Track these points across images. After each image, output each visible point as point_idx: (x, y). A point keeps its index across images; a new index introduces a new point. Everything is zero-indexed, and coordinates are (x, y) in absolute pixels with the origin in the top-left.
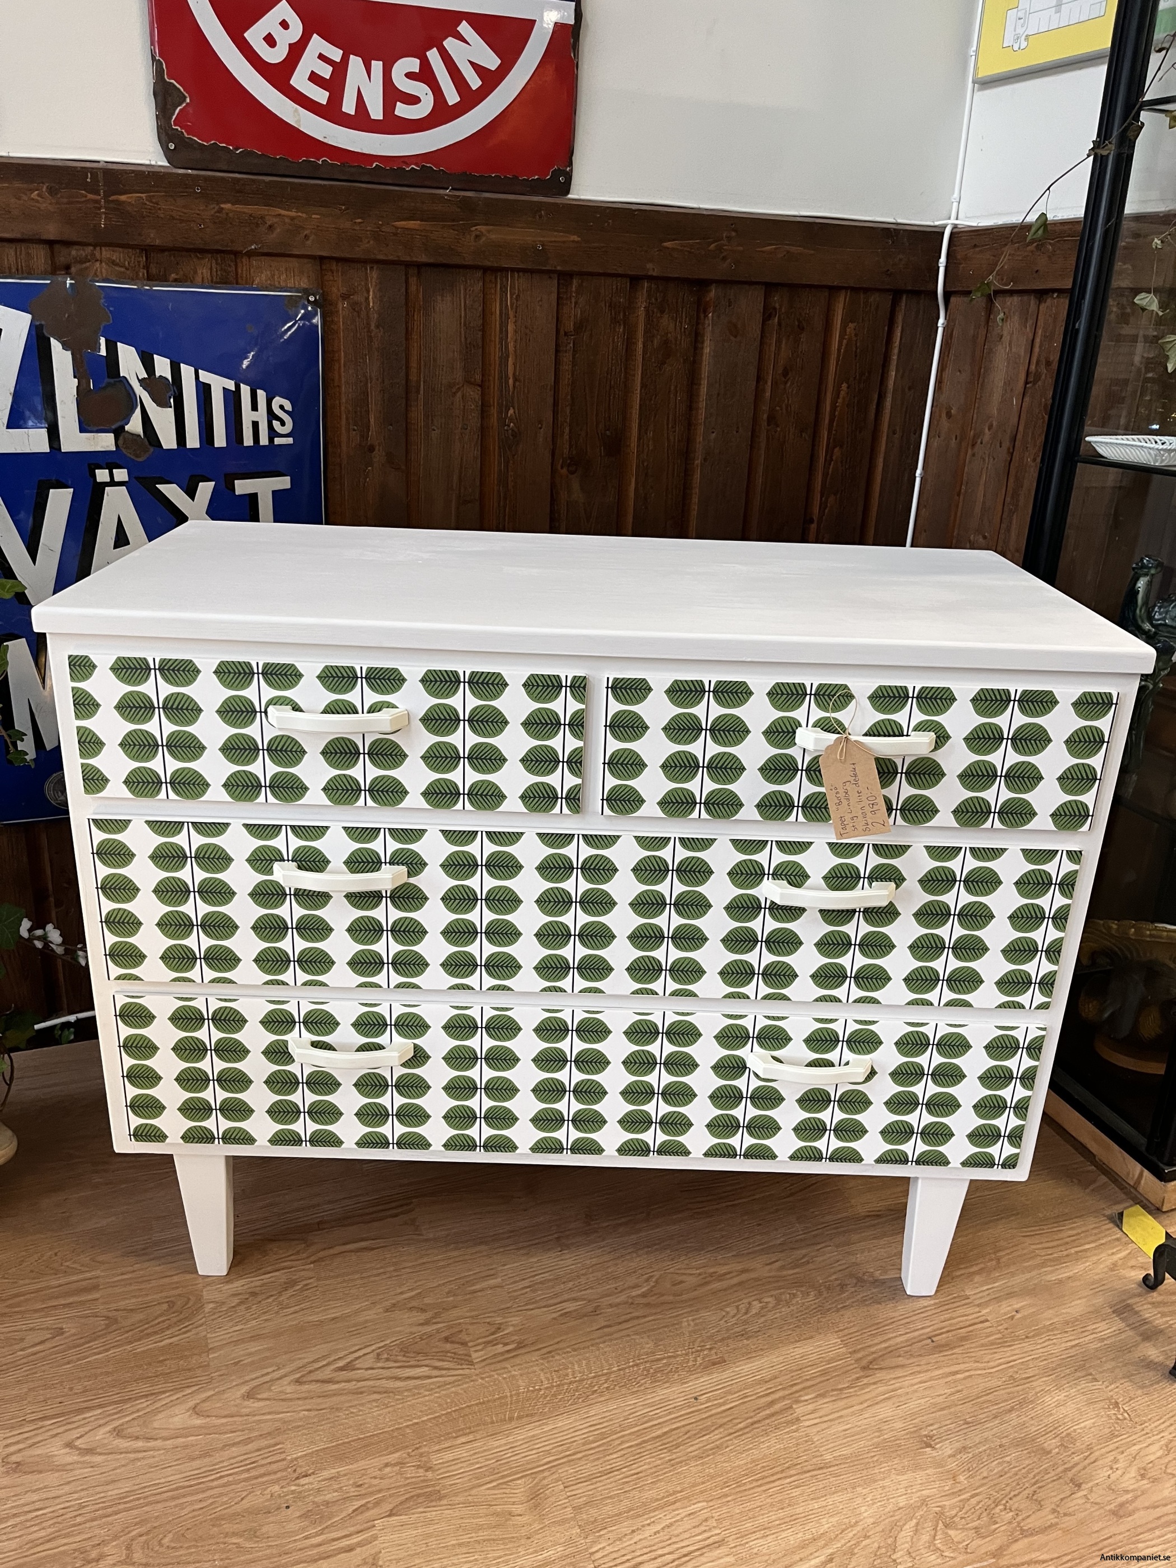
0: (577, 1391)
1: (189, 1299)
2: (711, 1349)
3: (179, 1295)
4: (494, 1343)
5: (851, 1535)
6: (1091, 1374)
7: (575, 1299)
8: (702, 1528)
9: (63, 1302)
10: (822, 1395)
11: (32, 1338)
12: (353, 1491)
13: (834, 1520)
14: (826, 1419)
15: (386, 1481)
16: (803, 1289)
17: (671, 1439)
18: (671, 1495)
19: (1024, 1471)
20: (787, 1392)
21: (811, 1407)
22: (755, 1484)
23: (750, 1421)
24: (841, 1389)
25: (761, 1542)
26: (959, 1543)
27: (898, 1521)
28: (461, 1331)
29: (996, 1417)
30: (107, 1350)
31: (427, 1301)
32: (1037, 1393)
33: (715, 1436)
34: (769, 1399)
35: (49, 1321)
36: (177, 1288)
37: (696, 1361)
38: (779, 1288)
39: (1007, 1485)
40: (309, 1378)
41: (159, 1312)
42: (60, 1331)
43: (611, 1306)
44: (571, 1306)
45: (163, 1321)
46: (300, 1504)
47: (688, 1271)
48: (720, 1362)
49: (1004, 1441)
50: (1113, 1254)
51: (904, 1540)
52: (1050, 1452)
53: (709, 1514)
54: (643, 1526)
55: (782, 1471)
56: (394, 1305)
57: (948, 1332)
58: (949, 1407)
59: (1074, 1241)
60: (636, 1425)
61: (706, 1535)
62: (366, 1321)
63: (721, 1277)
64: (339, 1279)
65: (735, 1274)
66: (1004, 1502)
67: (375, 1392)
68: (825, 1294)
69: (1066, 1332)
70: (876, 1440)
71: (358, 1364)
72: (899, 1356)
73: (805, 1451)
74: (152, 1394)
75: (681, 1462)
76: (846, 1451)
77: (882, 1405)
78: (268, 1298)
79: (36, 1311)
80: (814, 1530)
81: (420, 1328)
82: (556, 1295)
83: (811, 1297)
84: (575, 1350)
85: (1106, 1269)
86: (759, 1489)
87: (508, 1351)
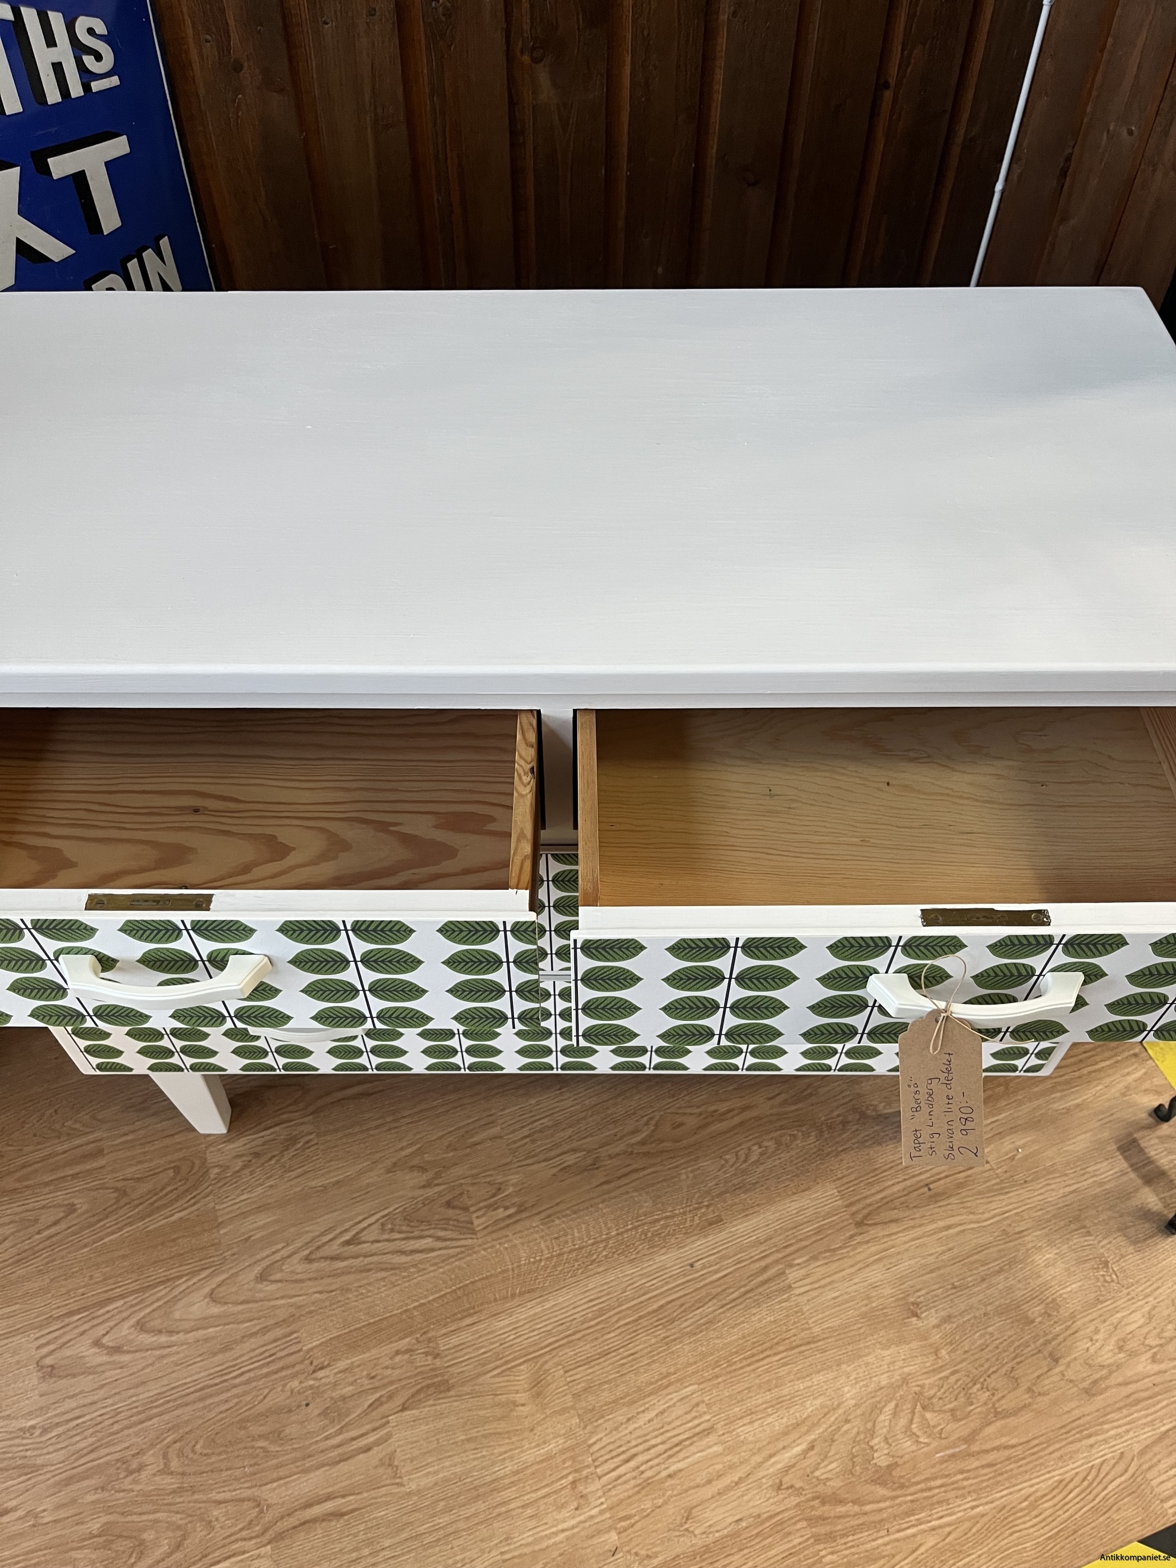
0: (576, 1260)
1: (193, 1163)
2: (708, 1206)
3: (184, 1159)
4: (493, 1207)
5: (832, 1419)
6: (1084, 1227)
7: (575, 1150)
8: (693, 1414)
9: (71, 1172)
10: (815, 1258)
11: (48, 1217)
12: (367, 1384)
13: (818, 1402)
14: (816, 1285)
15: (397, 1372)
16: (804, 1129)
17: (666, 1314)
18: (665, 1377)
19: (1005, 1343)
20: (780, 1255)
21: (803, 1272)
22: (745, 1363)
23: (743, 1290)
24: (834, 1250)
25: (748, 1428)
26: (934, 1427)
27: (879, 1402)
28: (461, 1194)
29: (983, 1280)
30: (120, 1229)
31: (427, 1157)
32: (1027, 1250)
33: (709, 1308)
34: (763, 1263)
35: (60, 1196)
36: (181, 1149)
37: (693, 1220)
38: (781, 1128)
39: (988, 1360)
40: (318, 1255)
41: (166, 1180)
42: (71, 1209)
43: (610, 1157)
44: (571, 1159)
45: (171, 1191)
46: (318, 1400)
47: (689, 1111)
48: (717, 1222)
49: (989, 1308)
50: (1128, 1074)
51: (881, 1425)
52: (1033, 1321)
53: (700, 1398)
54: (638, 1413)
55: (771, 1348)
56: (395, 1164)
57: (946, 1177)
58: (938, 1268)
59: (1090, 1057)
60: (633, 1299)
61: (696, 1422)
62: (368, 1185)
63: (722, 1117)
64: (340, 1134)
65: (736, 1112)
66: (982, 1380)
67: (382, 1270)
68: (826, 1135)
69: (1066, 1175)
70: (864, 1309)
71: (364, 1236)
72: (895, 1209)
73: (795, 1323)
74: (169, 1280)
75: (675, 1340)
76: (834, 1323)
77: (874, 1267)
78: (270, 1159)
79: (47, 1184)
80: (798, 1415)
81: (421, 1192)
82: (556, 1146)
83: (812, 1139)
84: (575, 1213)
85: (1118, 1094)
86: (748, 1369)
87: (509, 1216)
